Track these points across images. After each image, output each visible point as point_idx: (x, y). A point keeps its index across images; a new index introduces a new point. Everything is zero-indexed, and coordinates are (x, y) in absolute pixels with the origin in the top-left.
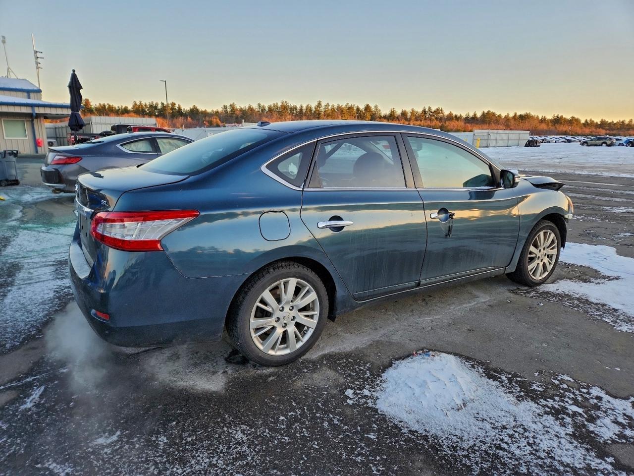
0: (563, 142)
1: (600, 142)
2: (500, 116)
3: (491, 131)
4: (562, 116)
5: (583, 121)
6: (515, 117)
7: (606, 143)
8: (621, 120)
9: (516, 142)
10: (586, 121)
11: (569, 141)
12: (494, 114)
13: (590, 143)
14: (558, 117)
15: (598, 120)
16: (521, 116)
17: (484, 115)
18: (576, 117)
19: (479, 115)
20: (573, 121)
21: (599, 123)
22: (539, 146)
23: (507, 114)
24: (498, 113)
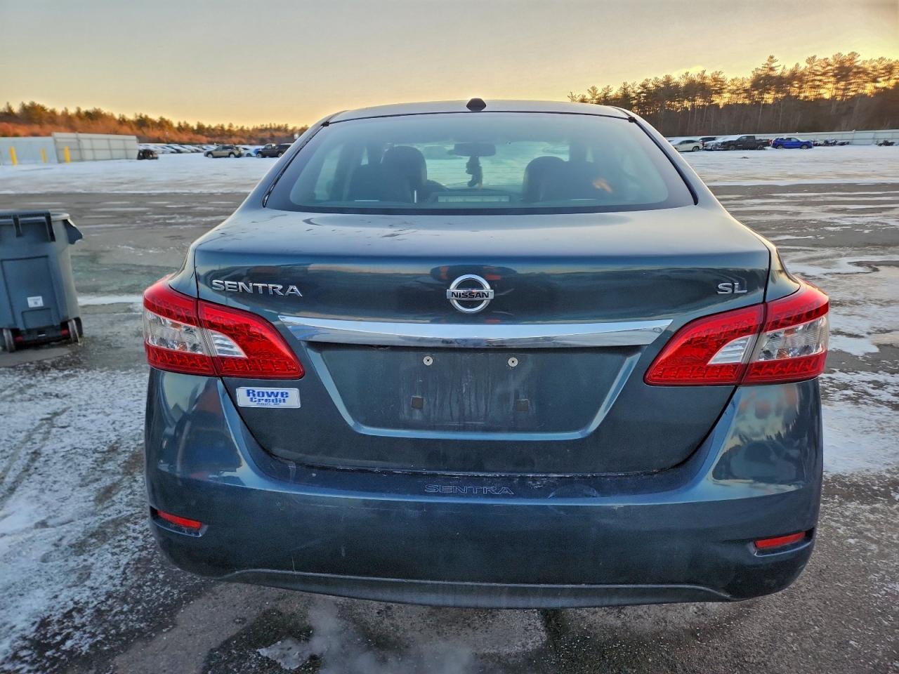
0: (172, 152)
1: (226, 152)
2: (53, 112)
3: (81, 135)
4: (146, 116)
5: (176, 125)
6: (78, 114)
7: (233, 153)
8: (220, 124)
9: (106, 154)
10: (179, 124)
11: (179, 151)
12: (43, 109)
13: (216, 153)
14: (141, 117)
15: (193, 124)
16: (87, 114)
17: (24, 108)
18: (167, 118)
19: (16, 109)
20: (163, 124)
21: (195, 127)
22: (157, 158)
23: (64, 109)
24: (49, 107)
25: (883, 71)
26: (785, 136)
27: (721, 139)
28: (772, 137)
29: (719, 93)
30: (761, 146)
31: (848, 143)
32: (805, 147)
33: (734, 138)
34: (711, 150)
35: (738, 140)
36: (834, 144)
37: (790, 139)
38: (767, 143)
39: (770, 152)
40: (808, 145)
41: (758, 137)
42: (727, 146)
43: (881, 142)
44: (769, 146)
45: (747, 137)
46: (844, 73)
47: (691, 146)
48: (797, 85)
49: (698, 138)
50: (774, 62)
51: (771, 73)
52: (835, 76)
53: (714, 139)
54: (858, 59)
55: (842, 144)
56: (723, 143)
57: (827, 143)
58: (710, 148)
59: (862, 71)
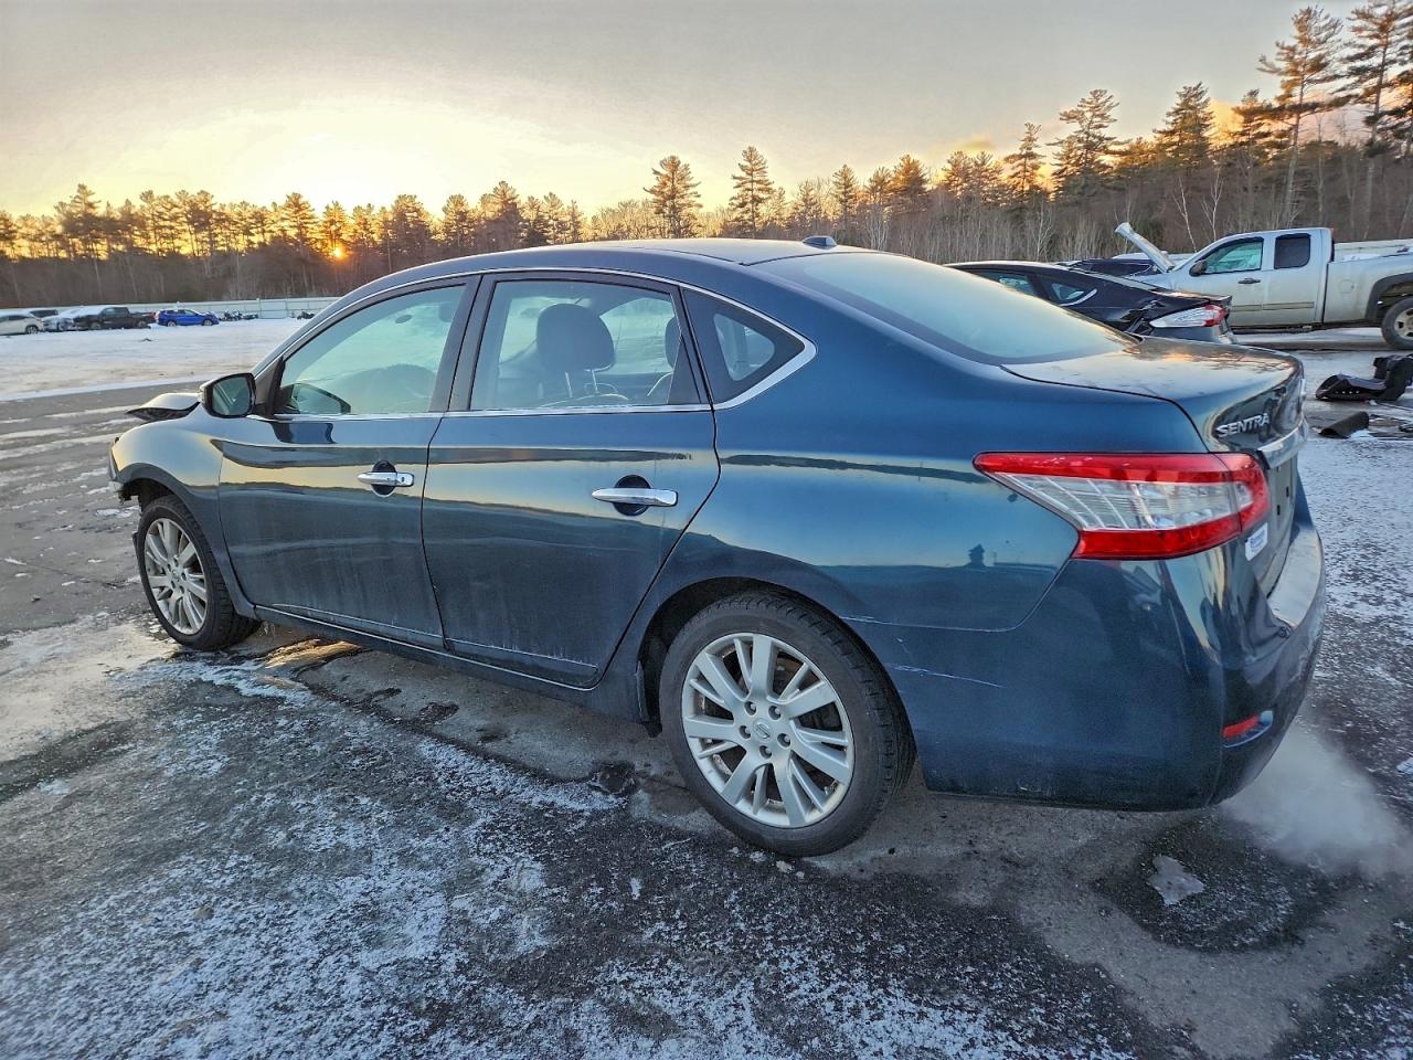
25: (253, 221)
26: (176, 307)
27: (68, 313)
28: (157, 309)
29: (8, 239)
30: (142, 322)
31: (257, 317)
32: (208, 322)
33: (95, 310)
34: (58, 331)
35: (103, 314)
36: (239, 318)
37: (182, 312)
38: (149, 319)
39: (155, 331)
40: (210, 320)
41: (133, 308)
42: (86, 324)
43: (300, 313)
44: (154, 321)
45: (115, 308)
46: (202, 220)
47: (21, 325)
48: (137, 233)
49: (25, 312)
50: (88, 194)
51: (90, 211)
52: (190, 222)
53: (54, 313)
54: (213, 201)
55: (250, 318)
56: (77, 320)
57: (228, 317)
58: (54, 327)
59: (223, 219)
